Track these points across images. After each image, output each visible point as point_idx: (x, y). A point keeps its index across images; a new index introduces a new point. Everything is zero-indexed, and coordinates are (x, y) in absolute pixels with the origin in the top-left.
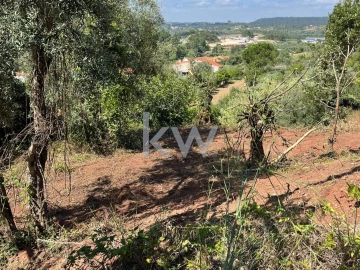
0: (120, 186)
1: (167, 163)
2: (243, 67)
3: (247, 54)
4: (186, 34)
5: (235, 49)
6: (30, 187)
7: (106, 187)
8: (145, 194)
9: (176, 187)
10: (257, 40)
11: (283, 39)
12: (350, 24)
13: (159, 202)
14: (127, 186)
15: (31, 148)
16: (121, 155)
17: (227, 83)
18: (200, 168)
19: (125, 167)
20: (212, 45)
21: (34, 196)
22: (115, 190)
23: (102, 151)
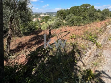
0: (24, 43)
1: (33, 38)
2: (44, 20)
3: (45, 17)
4: (34, 14)
5: (43, 17)
6: (7, 45)
7: (21, 44)
8: (30, 44)
9: (36, 42)
10: (46, 15)
11: (50, 15)
12: (62, 13)
13: (34, 45)
14: (26, 43)
15: (8, 37)
16: (24, 37)
17: (42, 22)
18: (40, 38)
19: (25, 39)
20: (39, 16)
21: (7, 47)
22: (23, 44)
23: (20, 36)
